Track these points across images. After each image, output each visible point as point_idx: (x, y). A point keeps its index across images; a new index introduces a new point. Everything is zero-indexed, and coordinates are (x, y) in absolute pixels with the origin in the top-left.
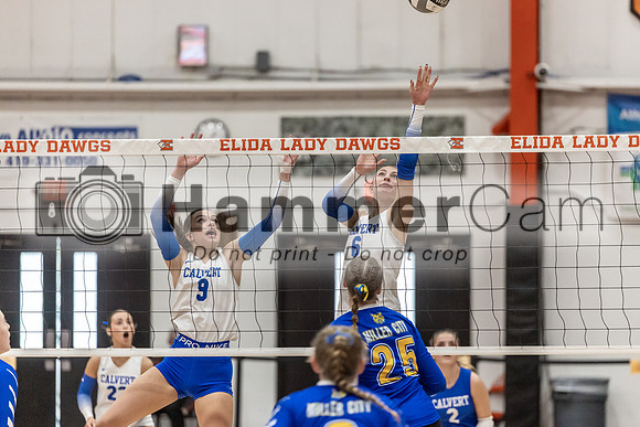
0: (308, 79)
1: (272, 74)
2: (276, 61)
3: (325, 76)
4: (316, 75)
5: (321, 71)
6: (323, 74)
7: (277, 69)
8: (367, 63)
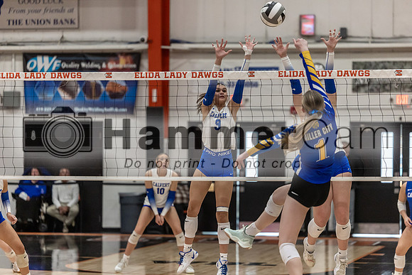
0: (367, 42)
1: (349, 39)
2: (350, 33)
3: (376, 40)
4: (371, 40)
5: (373, 38)
6: (374, 39)
7: (351, 37)
8: (398, 34)
